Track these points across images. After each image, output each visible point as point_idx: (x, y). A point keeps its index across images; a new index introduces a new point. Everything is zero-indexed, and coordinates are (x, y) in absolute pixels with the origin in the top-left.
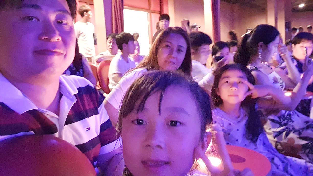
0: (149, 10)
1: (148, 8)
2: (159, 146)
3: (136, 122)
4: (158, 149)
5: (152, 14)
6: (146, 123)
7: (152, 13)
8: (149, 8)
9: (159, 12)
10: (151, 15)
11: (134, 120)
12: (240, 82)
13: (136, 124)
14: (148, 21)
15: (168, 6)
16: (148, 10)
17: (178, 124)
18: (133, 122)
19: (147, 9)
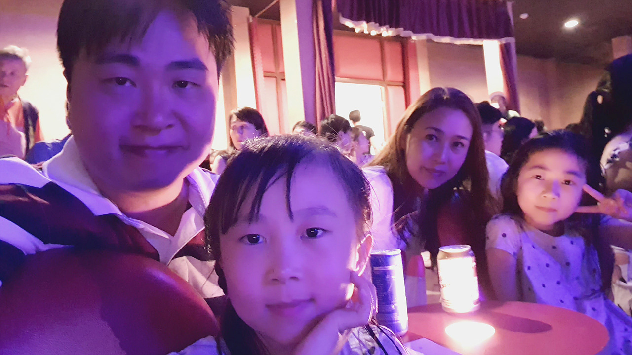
0: (384, 81)
1: (381, 77)
2: (294, 278)
3: (247, 240)
4: (293, 282)
5: (390, 89)
6: (265, 239)
7: (389, 85)
8: (384, 78)
9: (402, 84)
10: (386, 90)
11: (243, 237)
12: (568, 182)
13: (248, 244)
14: (382, 100)
15: (418, 72)
16: (382, 80)
17: (320, 232)
18: (241, 239)
19: (380, 80)
